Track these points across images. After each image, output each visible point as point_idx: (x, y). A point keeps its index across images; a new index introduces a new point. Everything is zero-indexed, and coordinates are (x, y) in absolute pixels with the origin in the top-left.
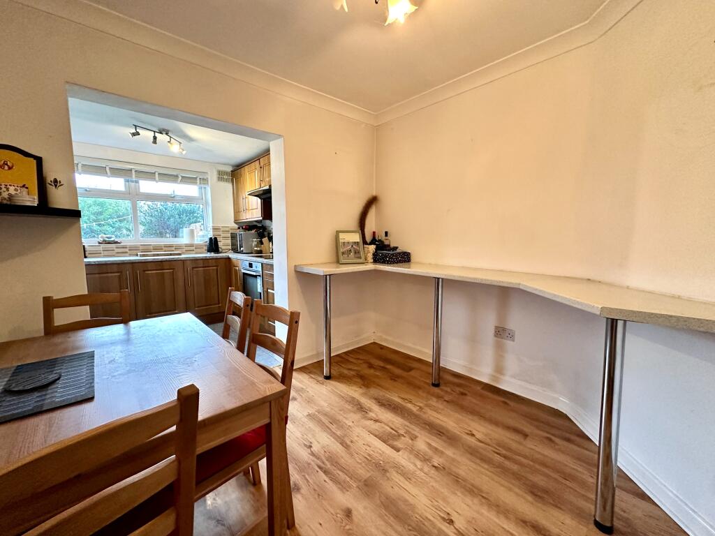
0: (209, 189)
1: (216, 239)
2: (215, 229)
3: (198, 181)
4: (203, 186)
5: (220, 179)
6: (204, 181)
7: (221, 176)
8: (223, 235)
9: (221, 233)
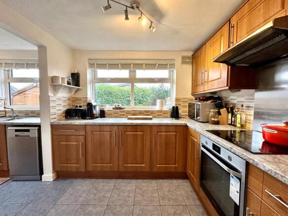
0: (175, 71)
1: (177, 107)
2: (177, 100)
3: (168, 66)
4: (171, 69)
5: (183, 62)
6: (172, 66)
7: (184, 60)
8: (182, 104)
9: (181, 103)
